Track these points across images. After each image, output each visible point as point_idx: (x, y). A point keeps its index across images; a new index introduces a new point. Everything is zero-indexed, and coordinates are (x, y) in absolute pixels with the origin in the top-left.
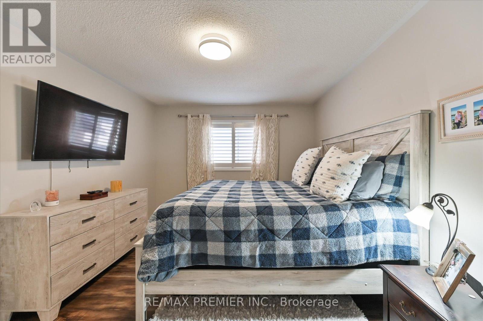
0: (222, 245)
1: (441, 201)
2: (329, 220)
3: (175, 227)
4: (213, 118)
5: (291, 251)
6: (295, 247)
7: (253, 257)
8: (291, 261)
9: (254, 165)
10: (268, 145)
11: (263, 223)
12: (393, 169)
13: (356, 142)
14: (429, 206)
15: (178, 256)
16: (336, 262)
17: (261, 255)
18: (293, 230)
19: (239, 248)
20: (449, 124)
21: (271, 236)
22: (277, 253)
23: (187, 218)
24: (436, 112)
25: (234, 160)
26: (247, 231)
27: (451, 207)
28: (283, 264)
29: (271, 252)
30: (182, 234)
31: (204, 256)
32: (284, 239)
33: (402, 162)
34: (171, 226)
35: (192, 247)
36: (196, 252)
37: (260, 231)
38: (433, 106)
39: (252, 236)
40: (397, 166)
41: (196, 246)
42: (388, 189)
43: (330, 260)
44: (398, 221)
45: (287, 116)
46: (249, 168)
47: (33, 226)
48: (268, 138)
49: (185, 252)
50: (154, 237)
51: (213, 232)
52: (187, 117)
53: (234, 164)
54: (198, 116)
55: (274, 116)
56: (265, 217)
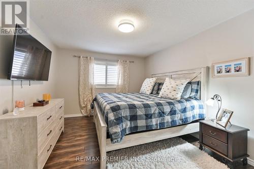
0: (144, 121)
1: (217, 97)
2: (182, 106)
3: (123, 115)
4: (95, 59)
5: (170, 120)
6: (171, 118)
7: (157, 124)
8: (170, 124)
9: (118, 85)
10: (124, 76)
11: (160, 109)
12: (195, 87)
13: (173, 76)
14: (213, 99)
15: (125, 129)
16: (184, 122)
17: (160, 123)
18: (170, 111)
19: (151, 121)
20: (216, 72)
21: (163, 115)
22: (165, 121)
23: (128, 110)
24: (211, 67)
25: (106, 83)
26: (154, 113)
27: (219, 99)
28: (167, 126)
29: (163, 121)
30: (126, 118)
31: (136, 127)
32: (167, 115)
33: (198, 84)
34: (121, 115)
35: (131, 123)
36: (133, 126)
37: (159, 113)
38: (210, 65)
39: (156, 116)
40: (196, 85)
41: (132, 123)
42: (193, 94)
43: (182, 122)
44: (200, 105)
45: (133, 62)
46: (115, 87)
47: (25, 124)
48: (124, 72)
49: (128, 127)
50: (115, 121)
51: (140, 115)
52: (80, 57)
53: (106, 84)
54: (87, 58)
55: (128, 62)
56: (161, 107)
